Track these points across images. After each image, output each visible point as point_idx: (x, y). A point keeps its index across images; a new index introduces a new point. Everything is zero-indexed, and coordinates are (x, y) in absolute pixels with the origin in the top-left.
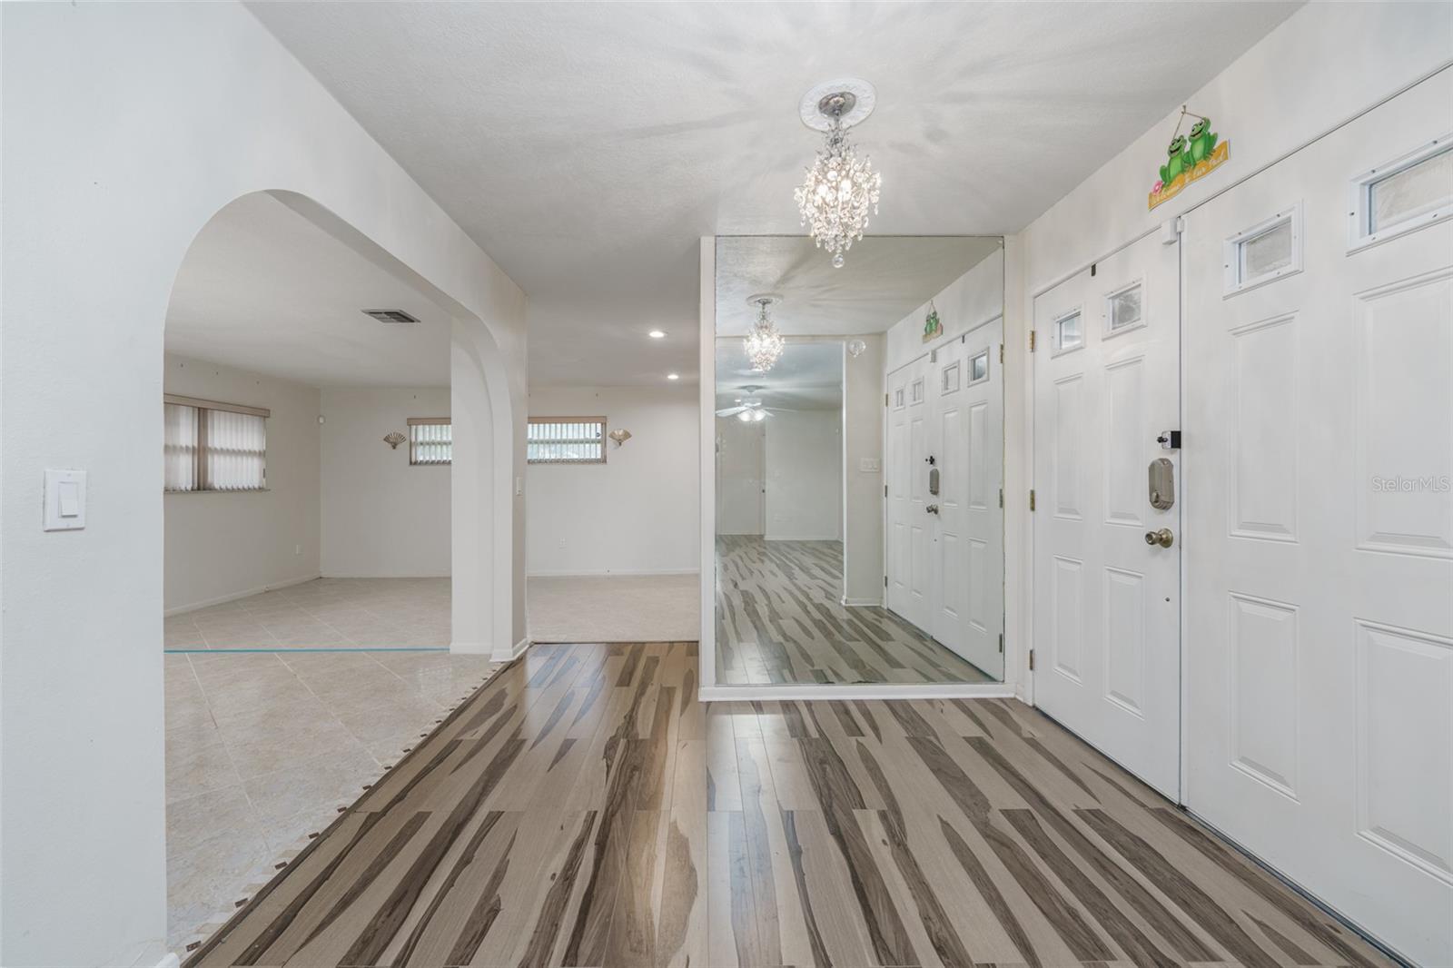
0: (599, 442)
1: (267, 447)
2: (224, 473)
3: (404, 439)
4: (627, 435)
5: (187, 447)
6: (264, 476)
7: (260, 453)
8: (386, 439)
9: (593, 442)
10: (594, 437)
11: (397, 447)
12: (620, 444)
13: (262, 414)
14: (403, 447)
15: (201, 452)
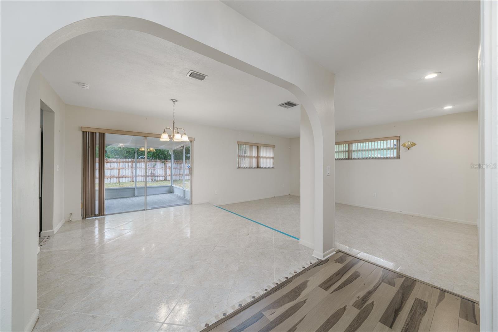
0: (395, 149)
1: (275, 156)
2: (264, 163)
4: (414, 145)
5: (255, 156)
6: (274, 164)
7: (273, 157)
9: (392, 149)
10: (392, 146)
12: (409, 149)
13: (273, 147)
15: (258, 158)
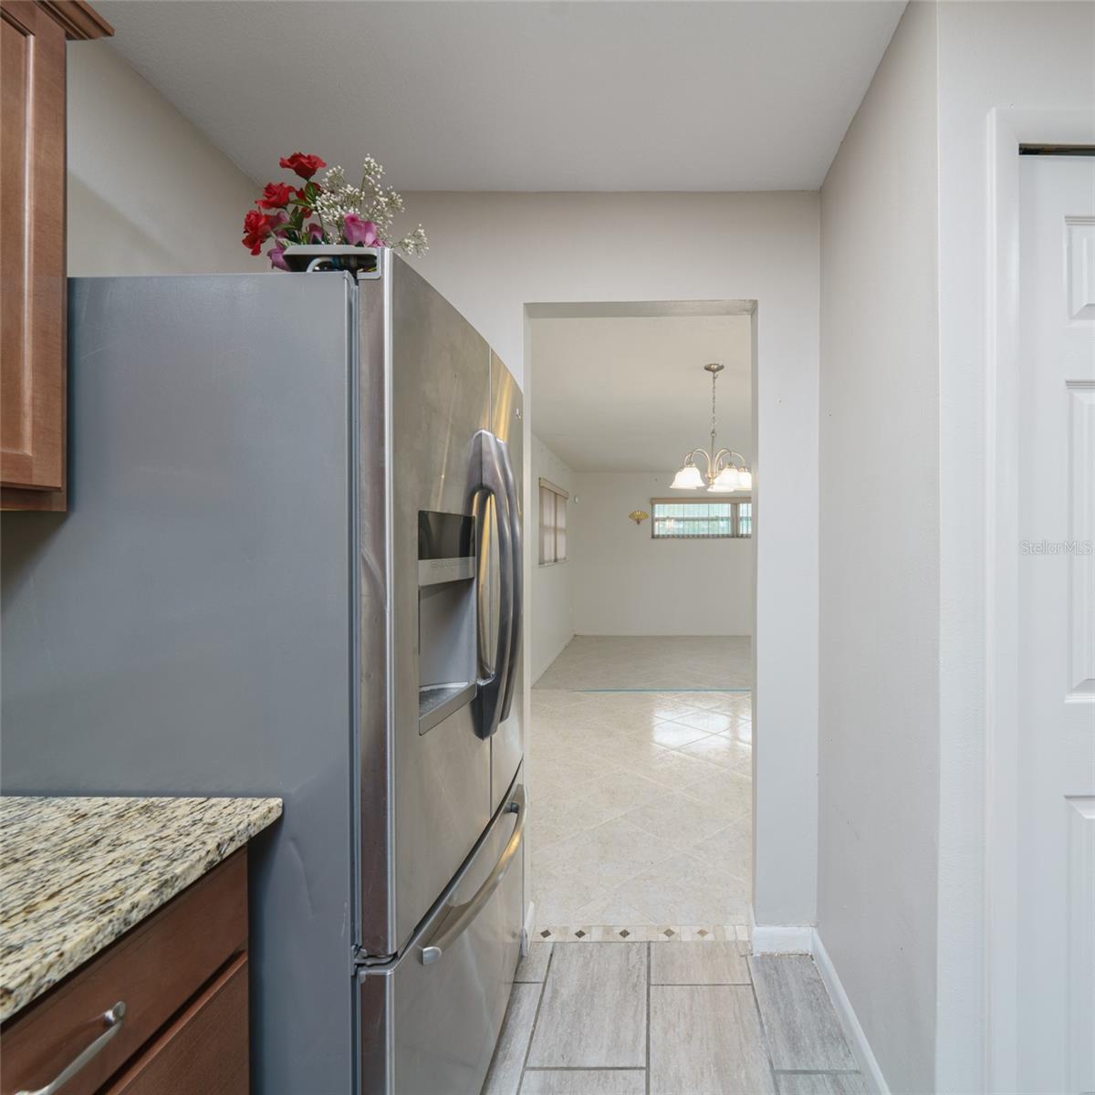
2: (559, 547)
3: (647, 516)
8: (632, 516)
11: (642, 522)
13: (566, 497)
14: (646, 523)
15: (555, 531)
